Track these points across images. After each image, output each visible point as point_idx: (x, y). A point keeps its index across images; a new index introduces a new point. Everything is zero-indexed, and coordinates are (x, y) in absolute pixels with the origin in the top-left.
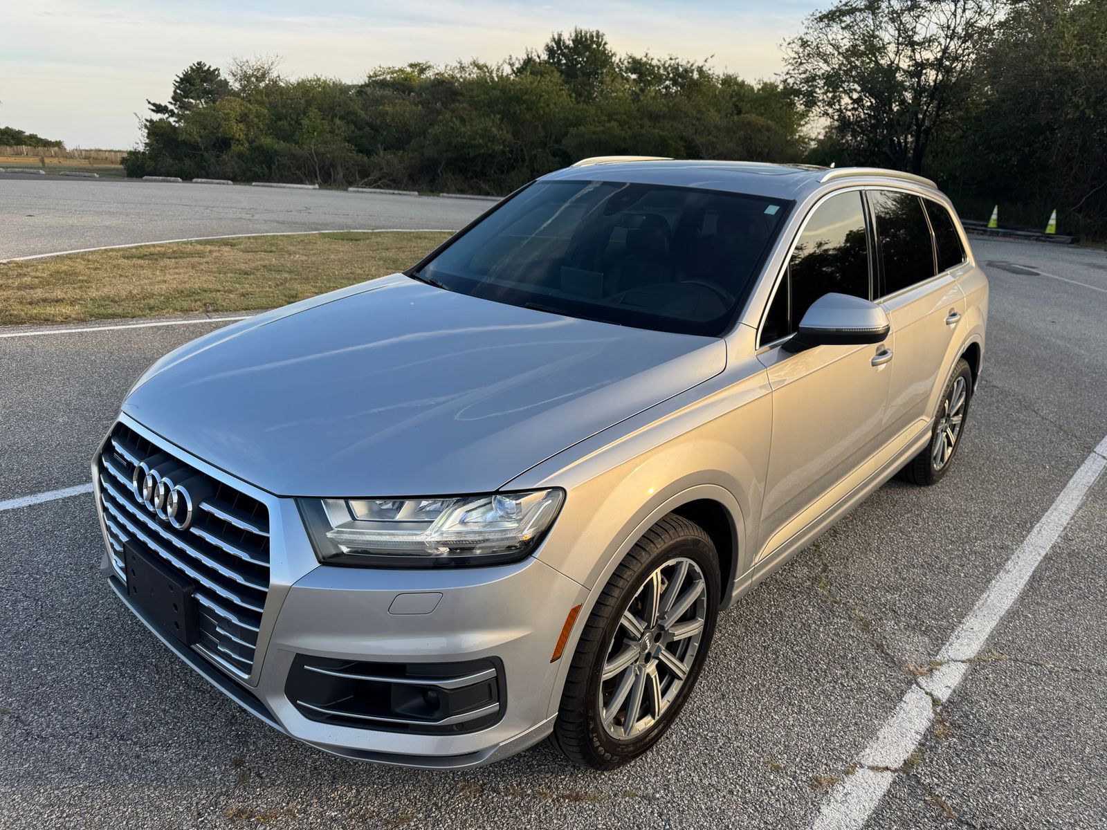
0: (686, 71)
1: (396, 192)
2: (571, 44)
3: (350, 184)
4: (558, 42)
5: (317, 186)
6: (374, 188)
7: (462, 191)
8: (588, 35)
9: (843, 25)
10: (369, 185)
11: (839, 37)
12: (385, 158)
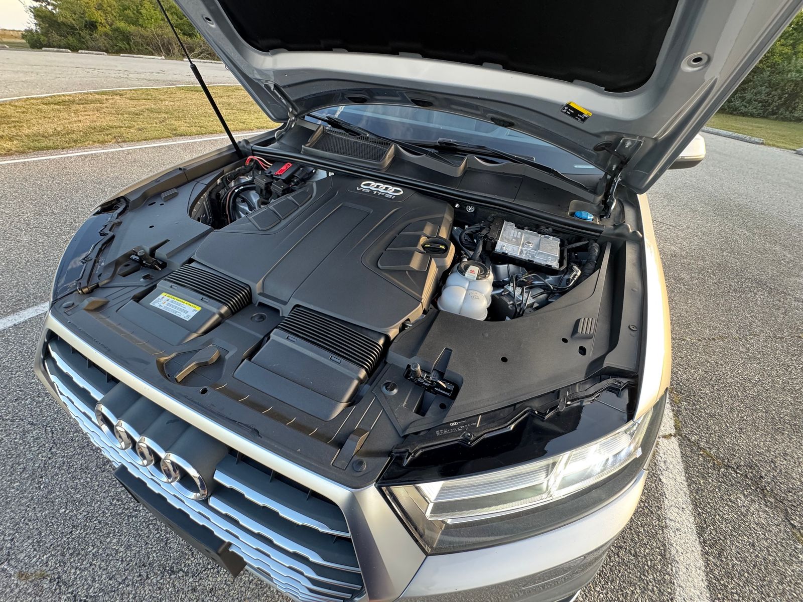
5: (163, 57)
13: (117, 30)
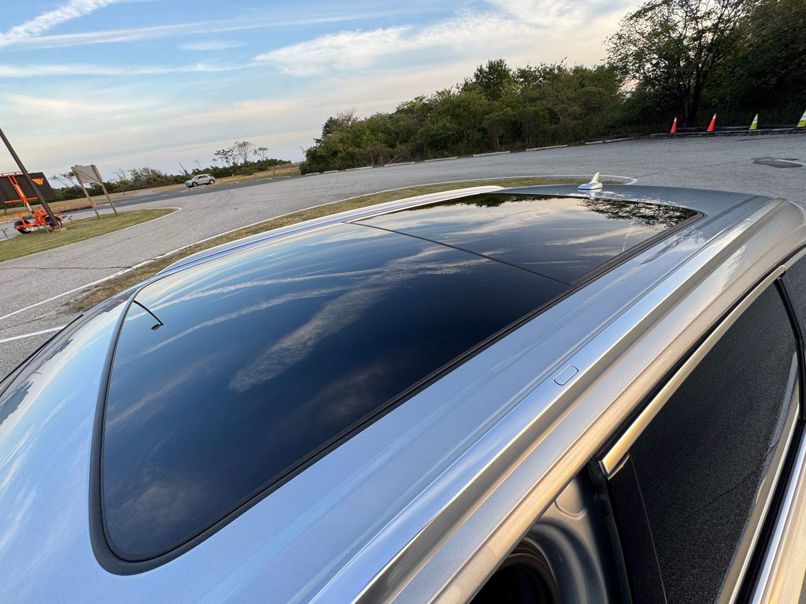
0: (550, 70)
1: (405, 163)
2: (487, 70)
3: (386, 163)
4: (481, 70)
5: (372, 167)
6: (396, 163)
7: (435, 157)
8: (496, 63)
9: (646, 18)
10: (394, 162)
11: (643, 26)
12: (401, 148)
13: (348, 154)
